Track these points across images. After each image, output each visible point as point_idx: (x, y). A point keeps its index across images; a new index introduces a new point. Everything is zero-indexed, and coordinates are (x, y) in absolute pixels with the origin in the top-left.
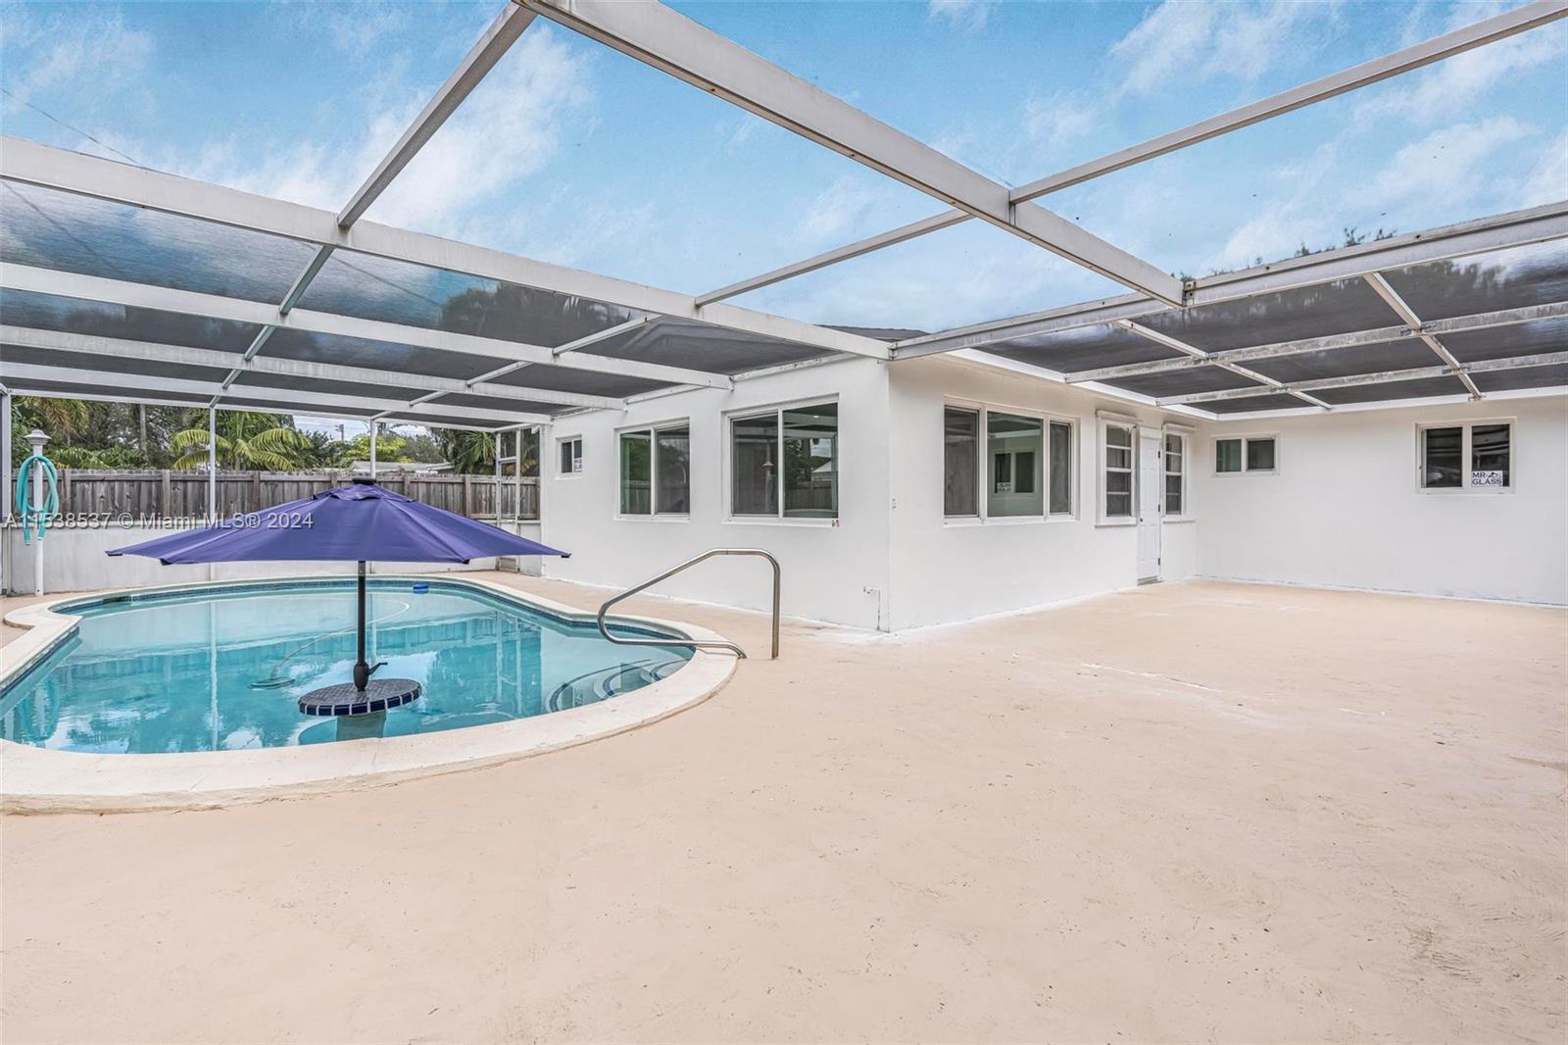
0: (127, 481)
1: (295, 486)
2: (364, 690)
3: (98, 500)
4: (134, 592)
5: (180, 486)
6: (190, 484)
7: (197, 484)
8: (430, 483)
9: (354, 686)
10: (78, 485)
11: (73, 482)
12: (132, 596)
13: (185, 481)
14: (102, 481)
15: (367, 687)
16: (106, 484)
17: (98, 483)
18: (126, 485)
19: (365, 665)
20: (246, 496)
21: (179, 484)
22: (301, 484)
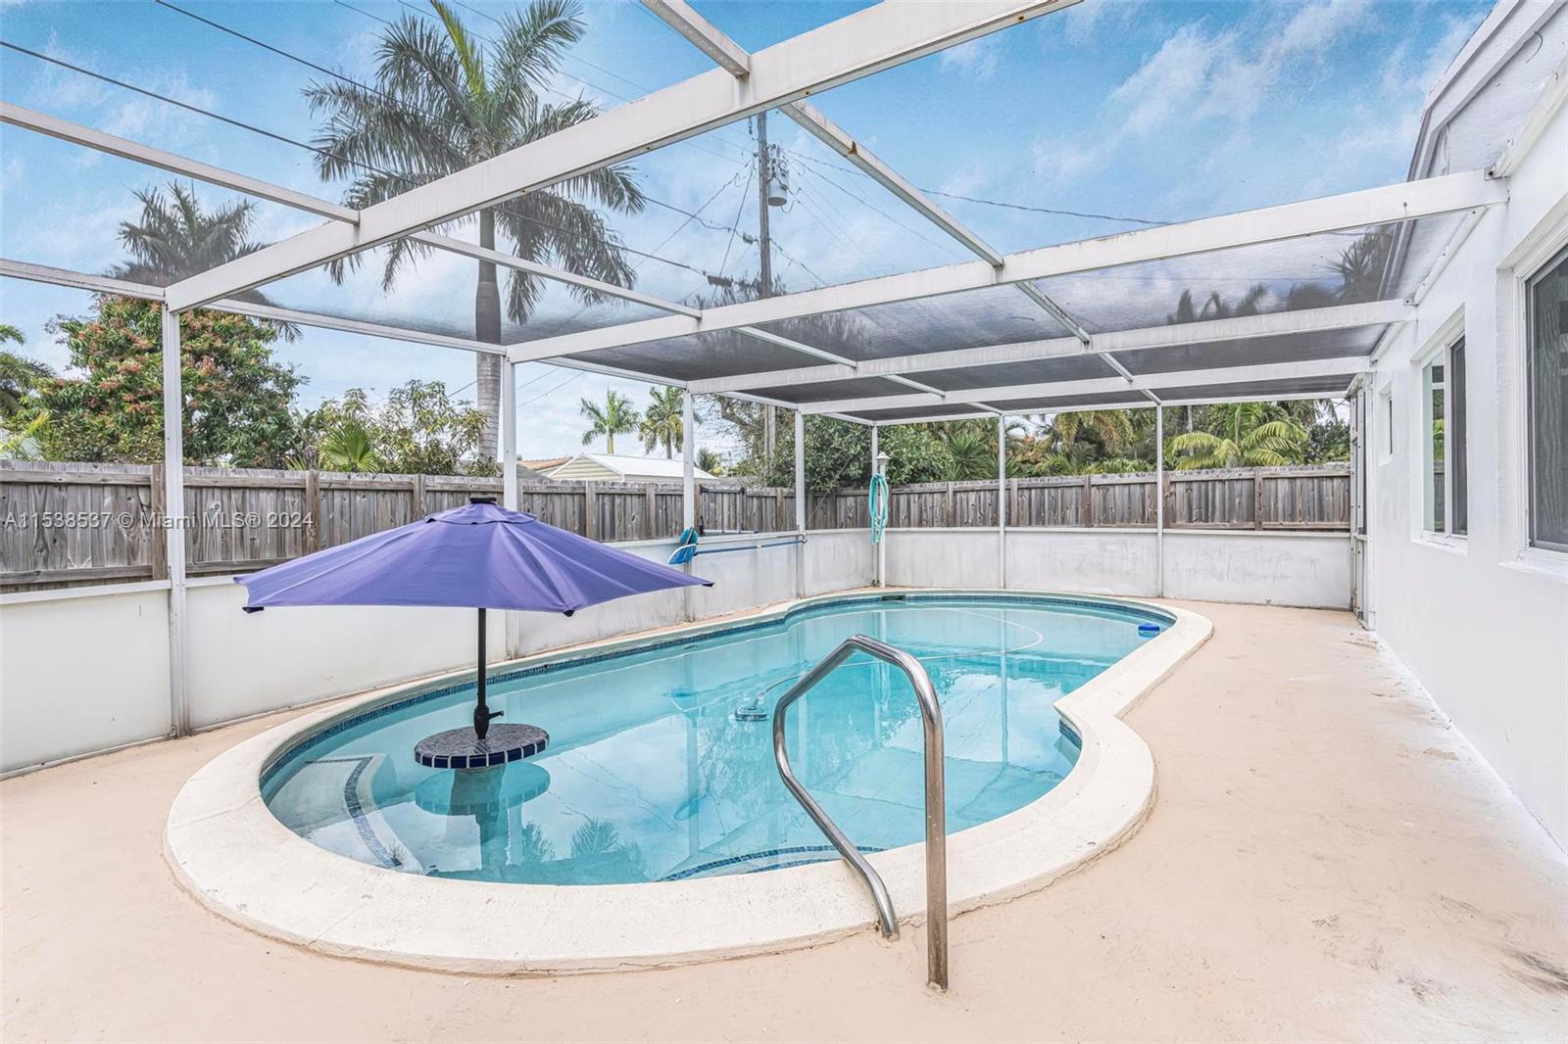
0: (989, 490)
1: (1126, 489)
2: (484, 738)
3: (970, 507)
4: (910, 592)
5: (1026, 493)
6: (1033, 491)
7: (1039, 490)
8: (1295, 478)
9: (474, 731)
10: (958, 495)
11: (955, 492)
12: (908, 595)
13: (1030, 489)
14: (973, 491)
15: (487, 735)
16: (975, 493)
17: (970, 493)
18: (988, 494)
19: (487, 709)
20: (1080, 502)
21: (1025, 491)
22: (1132, 487)
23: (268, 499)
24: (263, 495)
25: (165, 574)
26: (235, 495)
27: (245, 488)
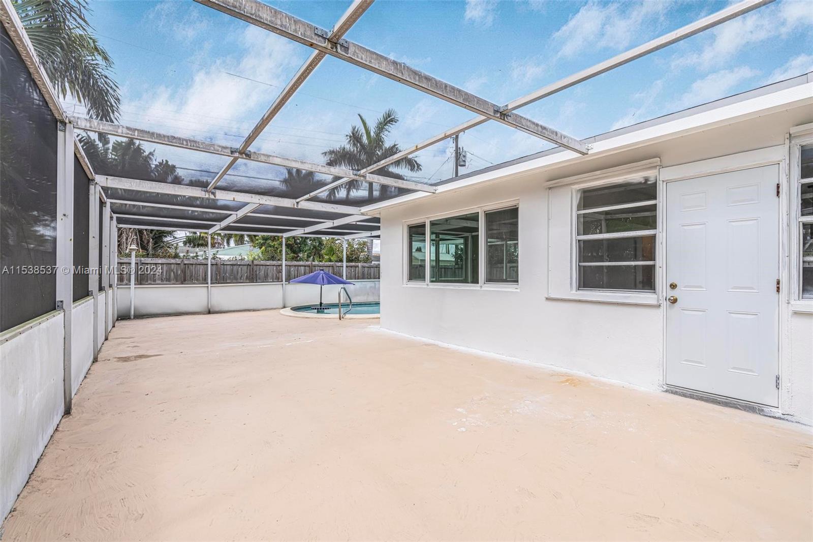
23: (302, 268)
24: (302, 267)
25: (282, 281)
26: (297, 267)
27: (298, 266)
